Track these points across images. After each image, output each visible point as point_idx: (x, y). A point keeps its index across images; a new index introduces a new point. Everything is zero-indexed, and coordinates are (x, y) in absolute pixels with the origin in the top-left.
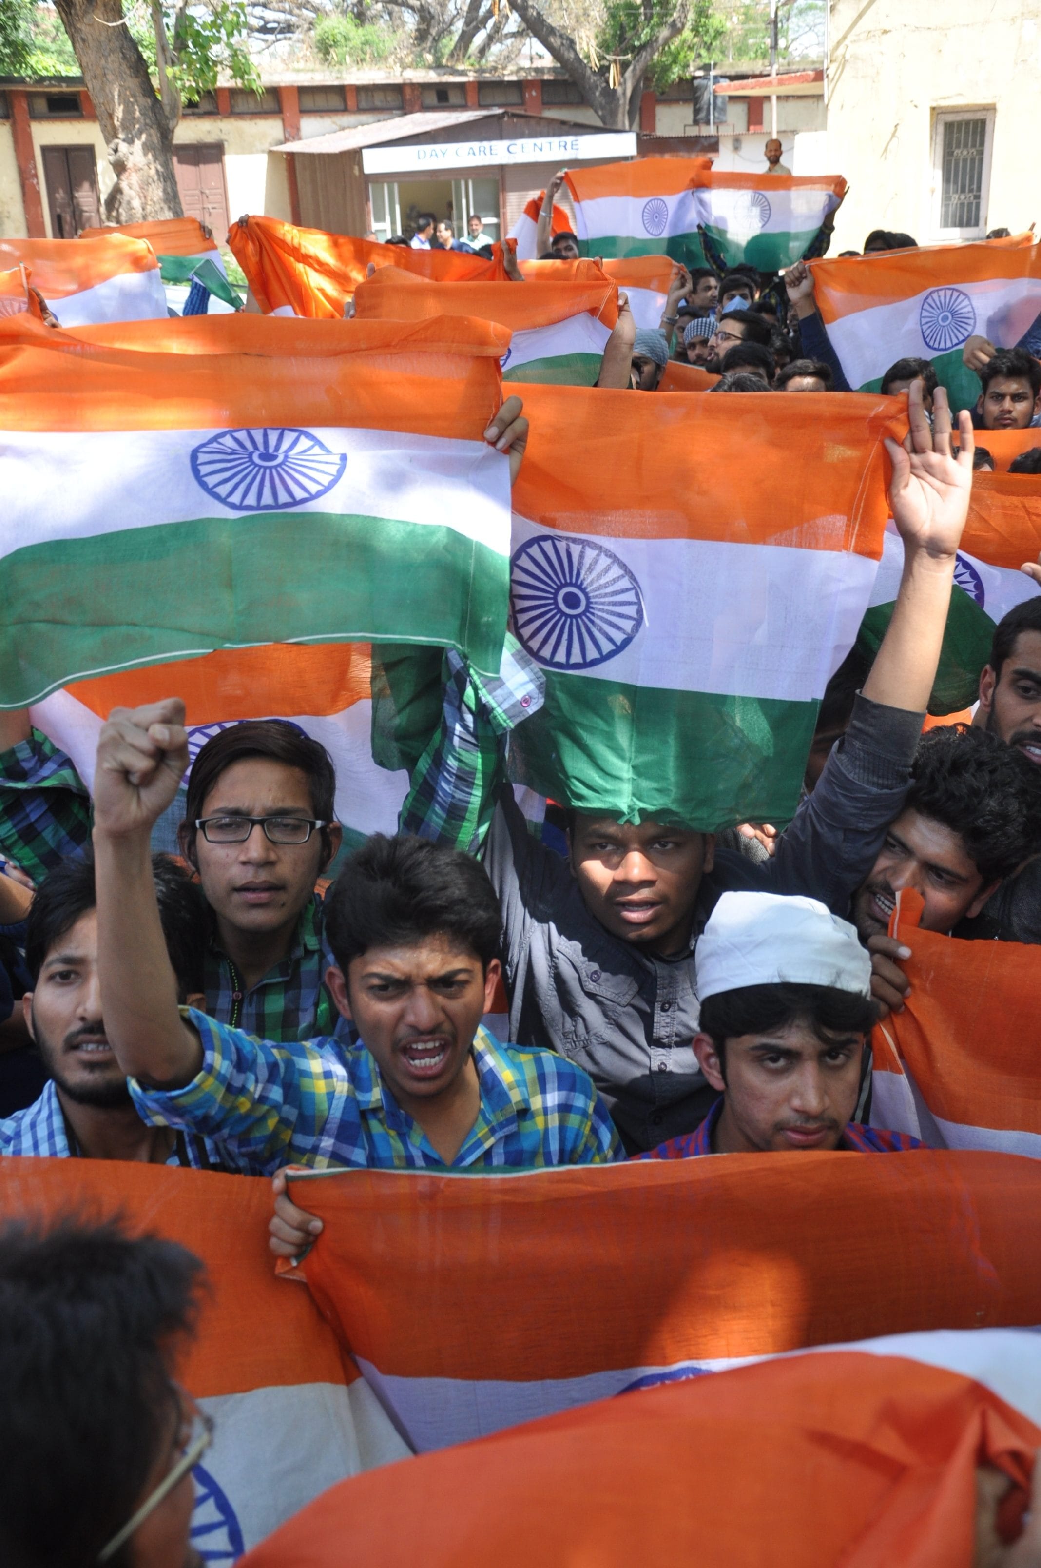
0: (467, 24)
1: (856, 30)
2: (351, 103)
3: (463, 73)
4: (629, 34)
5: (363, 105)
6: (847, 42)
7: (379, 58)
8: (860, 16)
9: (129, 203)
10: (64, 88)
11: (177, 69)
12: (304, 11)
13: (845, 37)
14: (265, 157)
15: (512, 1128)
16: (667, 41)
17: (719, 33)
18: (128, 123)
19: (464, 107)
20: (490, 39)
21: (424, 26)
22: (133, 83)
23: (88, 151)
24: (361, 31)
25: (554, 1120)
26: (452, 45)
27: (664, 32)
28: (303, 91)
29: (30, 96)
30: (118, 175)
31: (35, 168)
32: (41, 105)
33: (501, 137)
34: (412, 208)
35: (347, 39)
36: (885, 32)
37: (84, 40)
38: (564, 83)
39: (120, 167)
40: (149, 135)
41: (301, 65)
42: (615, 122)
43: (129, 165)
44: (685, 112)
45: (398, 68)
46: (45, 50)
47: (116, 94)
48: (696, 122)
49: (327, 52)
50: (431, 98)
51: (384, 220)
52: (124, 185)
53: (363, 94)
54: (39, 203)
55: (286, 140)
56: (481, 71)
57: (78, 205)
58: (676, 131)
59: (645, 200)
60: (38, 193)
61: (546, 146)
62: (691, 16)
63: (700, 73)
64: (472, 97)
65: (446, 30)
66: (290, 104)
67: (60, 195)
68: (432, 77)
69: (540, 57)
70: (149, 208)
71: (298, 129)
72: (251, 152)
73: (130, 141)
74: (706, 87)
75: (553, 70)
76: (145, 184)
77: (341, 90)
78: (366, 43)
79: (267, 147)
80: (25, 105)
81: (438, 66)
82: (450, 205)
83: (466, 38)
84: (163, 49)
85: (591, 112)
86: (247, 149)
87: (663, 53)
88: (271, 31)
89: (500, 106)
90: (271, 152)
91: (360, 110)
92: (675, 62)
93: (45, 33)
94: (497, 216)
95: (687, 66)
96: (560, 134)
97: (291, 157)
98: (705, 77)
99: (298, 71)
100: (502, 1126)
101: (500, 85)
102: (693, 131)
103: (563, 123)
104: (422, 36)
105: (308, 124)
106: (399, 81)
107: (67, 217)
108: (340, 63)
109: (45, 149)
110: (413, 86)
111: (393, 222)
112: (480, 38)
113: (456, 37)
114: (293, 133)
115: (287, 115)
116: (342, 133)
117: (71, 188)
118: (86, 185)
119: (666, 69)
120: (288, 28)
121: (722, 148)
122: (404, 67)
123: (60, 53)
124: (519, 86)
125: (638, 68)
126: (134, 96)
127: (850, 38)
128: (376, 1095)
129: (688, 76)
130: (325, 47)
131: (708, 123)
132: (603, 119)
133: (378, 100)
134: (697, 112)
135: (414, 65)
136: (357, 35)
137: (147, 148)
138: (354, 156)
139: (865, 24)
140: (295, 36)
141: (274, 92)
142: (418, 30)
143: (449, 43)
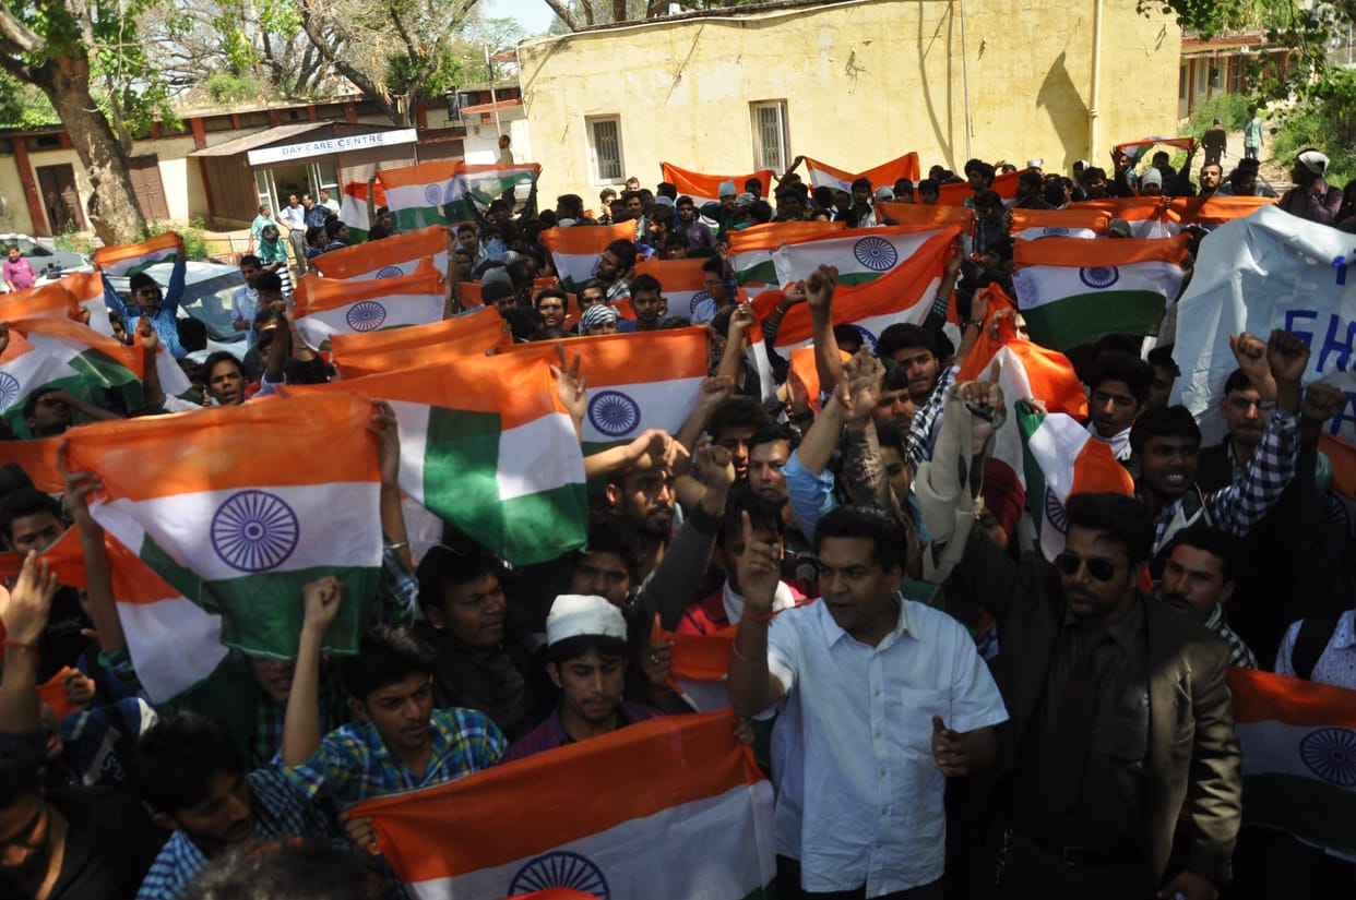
0: (303, 70)
1: (537, 78)
2: (237, 123)
3: (303, 101)
4: (404, 73)
5: (245, 124)
6: (533, 83)
7: (251, 97)
8: (538, 70)
9: (104, 202)
10: (48, 131)
11: (128, 122)
12: (200, 71)
13: (531, 81)
14: (185, 160)
15: (449, 755)
16: (428, 76)
17: (457, 68)
18: (98, 154)
19: (308, 121)
20: (319, 78)
21: (276, 74)
22: (99, 132)
23: (68, 169)
24: (238, 81)
25: (467, 744)
26: (295, 82)
27: (425, 72)
28: (205, 120)
29: (26, 138)
30: (95, 187)
31: (33, 180)
32: (34, 143)
33: (334, 138)
34: (283, 182)
35: (229, 86)
36: (553, 78)
37: (66, 111)
38: (368, 102)
39: (96, 182)
40: (113, 162)
41: (203, 104)
42: (402, 122)
43: (102, 180)
44: (444, 114)
45: (264, 102)
46: (31, 107)
47: (89, 140)
48: (451, 119)
49: (218, 96)
50: (288, 117)
51: (266, 192)
52: (100, 192)
53: (244, 119)
54: (38, 201)
55: (198, 149)
56: (315, 99)
57: (65, 201)
58: (440, 126)
59: (426, 186)
60: (37, 196)
61: (362, 140)
62: (440, 61)
63: (450, 92)
64: (312, 115)
65: (290, 75)
66: (198, 128)
67: (51, 195)
68: (286, 105)
69: (352, 88)
70: (117, 205)
71: (205, 142)
72: (176, 158)
73: (101, 166)
74: (454, 99)
75: (360, 95)
76: (113, 192)
77: (230, 117)
78: (242, 87)
79: (185, 154)
80: (23, 144)
81: (289, 98)
82: (306, 179)
83: (303, 79)
84: (117, 110)
85: (387, 118)
86: (174, 157)
87: (426, 82)
88: (180, 83)
89: (331, 118)
90: (188, 157)
91: (243, 128)
92: (434, 87)
93: (30, 97)
94: (337, 183)
95: (441, 88)
96: (370, 133)
97: (202, 159)
98: (453, 94)
99: (201, 108)
100: (445, 754)
101: (329, 106)
102: (450, 125)
103: (371, 126)
104: (276, 80)
105: (210, 139)
106: (266, 109)
107: (58, 209)
108: (227, 101)
109: (39, 170)
110: (275, 111)
111: (272, 192)
112: (313, 77)
113: (297, 77)
114: (202, 145)
115: (196, 134)
116: (232, 142)
117: (59, 190)
118: (69, 188)
119: (429, 91)
120: (191, 81)
121: (468, 133)
122: (268, 101)
123: (41, 108)
124: (341, 106)
125: (413, 91)
126: (100, 139)
127: (534, 82)
128: (383, 751)
129: (442, 93)
130: (216, 93)
131: (458, 119)
132: (394, 121)
133: (254, 120)
134: (450, 113)
135: (275, 99)
136: (236, 83)
137: (113, 169)
138: (243, 155)
139: (541, 74)
140: (196, 85)
141: (187, 122)
142: (273, 77)
143: (294, 82)
